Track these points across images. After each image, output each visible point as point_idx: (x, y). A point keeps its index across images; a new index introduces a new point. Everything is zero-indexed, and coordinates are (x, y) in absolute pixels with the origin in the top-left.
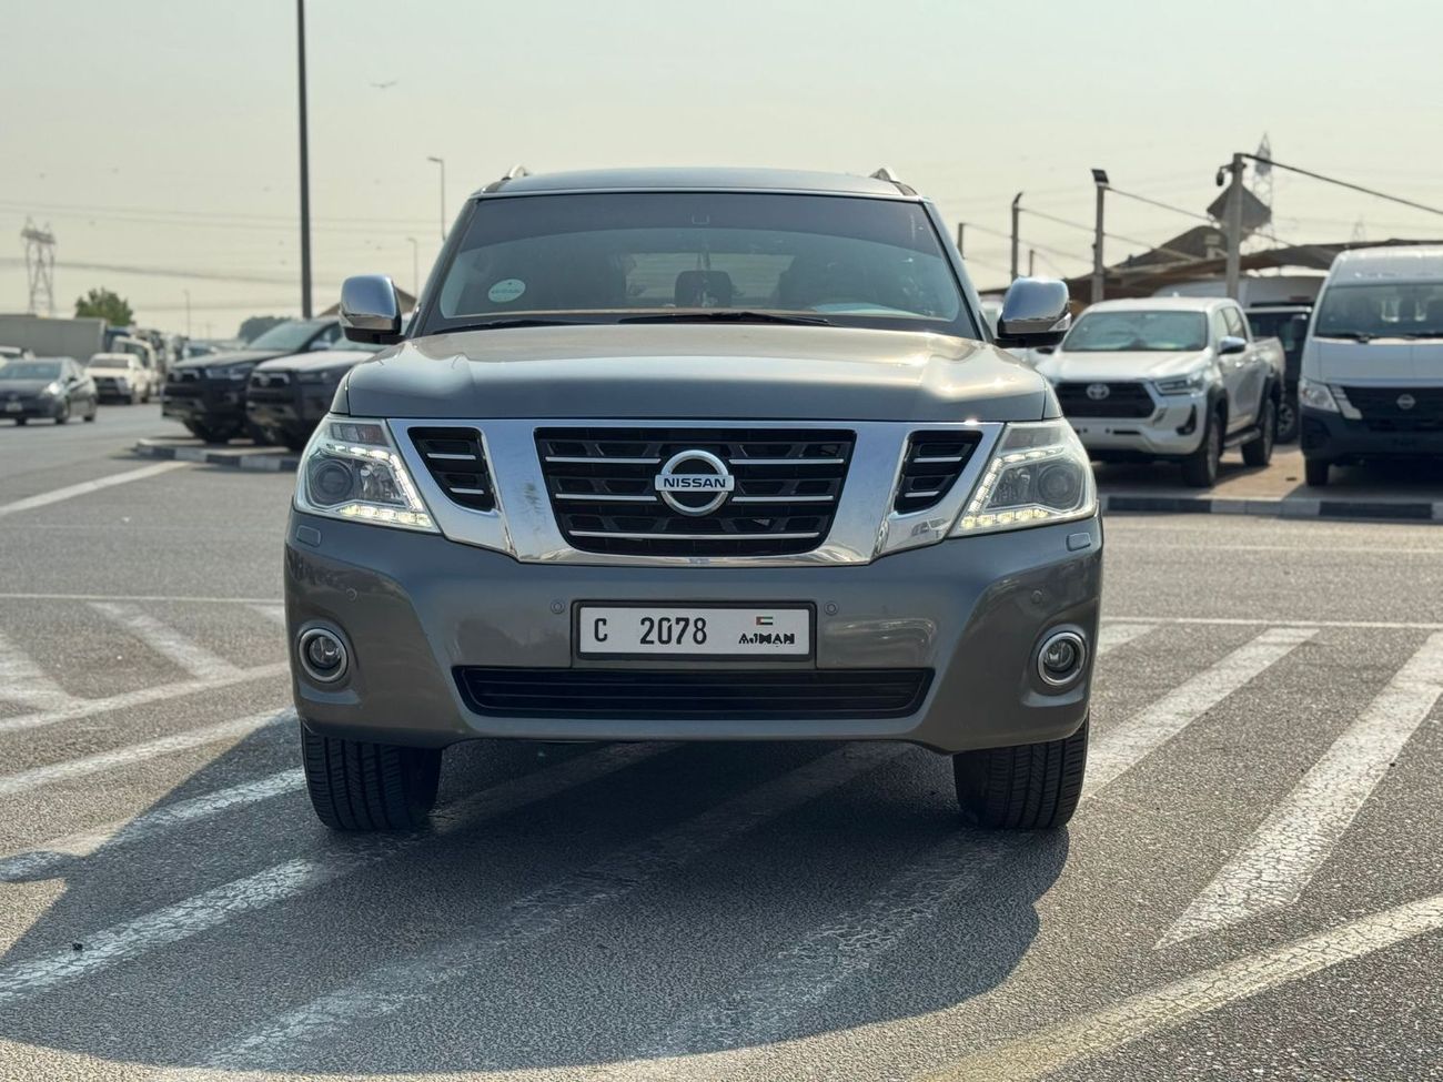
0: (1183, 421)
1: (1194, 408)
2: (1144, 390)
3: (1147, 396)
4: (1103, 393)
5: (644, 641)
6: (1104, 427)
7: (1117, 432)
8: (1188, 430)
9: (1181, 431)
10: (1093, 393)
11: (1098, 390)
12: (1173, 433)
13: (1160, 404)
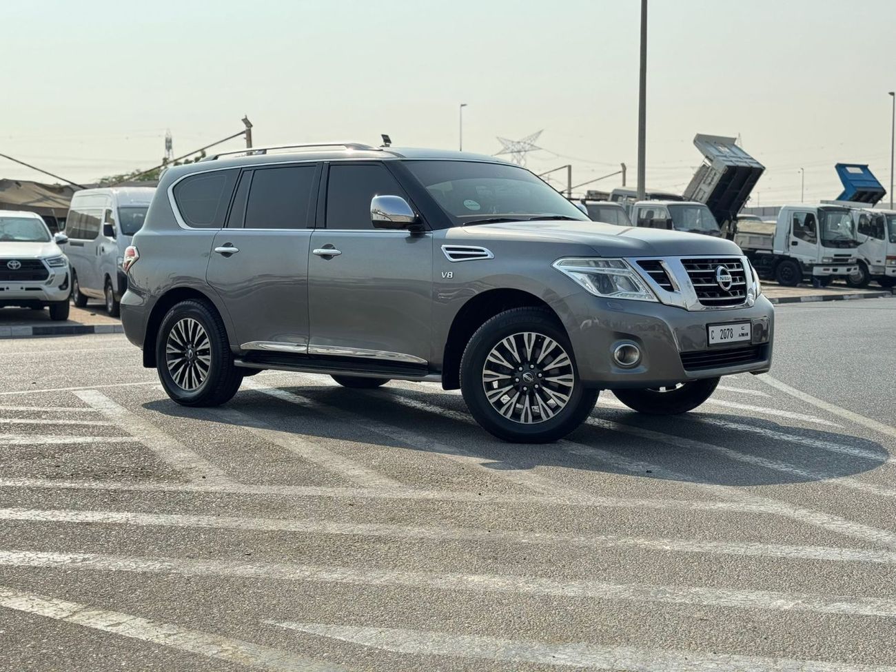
0: (61, 282)
1: (67, 273)
2: (42, 263)
3: (44, 267)
4: (17, 266)
5: (722, 338)
6: (20, 286)
7: (27, 289)
8: (64, 287)
9: (61, 287)
10: (11, 266)
11: (14, 264)
12: (57, 289)
13: (51, 271)
